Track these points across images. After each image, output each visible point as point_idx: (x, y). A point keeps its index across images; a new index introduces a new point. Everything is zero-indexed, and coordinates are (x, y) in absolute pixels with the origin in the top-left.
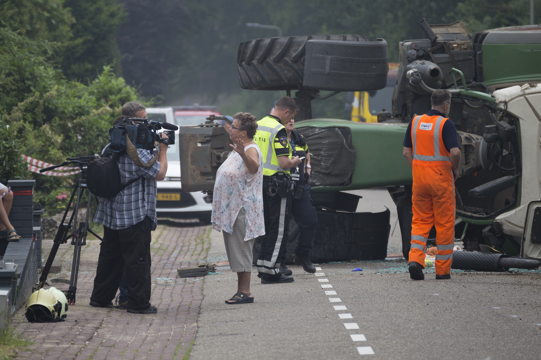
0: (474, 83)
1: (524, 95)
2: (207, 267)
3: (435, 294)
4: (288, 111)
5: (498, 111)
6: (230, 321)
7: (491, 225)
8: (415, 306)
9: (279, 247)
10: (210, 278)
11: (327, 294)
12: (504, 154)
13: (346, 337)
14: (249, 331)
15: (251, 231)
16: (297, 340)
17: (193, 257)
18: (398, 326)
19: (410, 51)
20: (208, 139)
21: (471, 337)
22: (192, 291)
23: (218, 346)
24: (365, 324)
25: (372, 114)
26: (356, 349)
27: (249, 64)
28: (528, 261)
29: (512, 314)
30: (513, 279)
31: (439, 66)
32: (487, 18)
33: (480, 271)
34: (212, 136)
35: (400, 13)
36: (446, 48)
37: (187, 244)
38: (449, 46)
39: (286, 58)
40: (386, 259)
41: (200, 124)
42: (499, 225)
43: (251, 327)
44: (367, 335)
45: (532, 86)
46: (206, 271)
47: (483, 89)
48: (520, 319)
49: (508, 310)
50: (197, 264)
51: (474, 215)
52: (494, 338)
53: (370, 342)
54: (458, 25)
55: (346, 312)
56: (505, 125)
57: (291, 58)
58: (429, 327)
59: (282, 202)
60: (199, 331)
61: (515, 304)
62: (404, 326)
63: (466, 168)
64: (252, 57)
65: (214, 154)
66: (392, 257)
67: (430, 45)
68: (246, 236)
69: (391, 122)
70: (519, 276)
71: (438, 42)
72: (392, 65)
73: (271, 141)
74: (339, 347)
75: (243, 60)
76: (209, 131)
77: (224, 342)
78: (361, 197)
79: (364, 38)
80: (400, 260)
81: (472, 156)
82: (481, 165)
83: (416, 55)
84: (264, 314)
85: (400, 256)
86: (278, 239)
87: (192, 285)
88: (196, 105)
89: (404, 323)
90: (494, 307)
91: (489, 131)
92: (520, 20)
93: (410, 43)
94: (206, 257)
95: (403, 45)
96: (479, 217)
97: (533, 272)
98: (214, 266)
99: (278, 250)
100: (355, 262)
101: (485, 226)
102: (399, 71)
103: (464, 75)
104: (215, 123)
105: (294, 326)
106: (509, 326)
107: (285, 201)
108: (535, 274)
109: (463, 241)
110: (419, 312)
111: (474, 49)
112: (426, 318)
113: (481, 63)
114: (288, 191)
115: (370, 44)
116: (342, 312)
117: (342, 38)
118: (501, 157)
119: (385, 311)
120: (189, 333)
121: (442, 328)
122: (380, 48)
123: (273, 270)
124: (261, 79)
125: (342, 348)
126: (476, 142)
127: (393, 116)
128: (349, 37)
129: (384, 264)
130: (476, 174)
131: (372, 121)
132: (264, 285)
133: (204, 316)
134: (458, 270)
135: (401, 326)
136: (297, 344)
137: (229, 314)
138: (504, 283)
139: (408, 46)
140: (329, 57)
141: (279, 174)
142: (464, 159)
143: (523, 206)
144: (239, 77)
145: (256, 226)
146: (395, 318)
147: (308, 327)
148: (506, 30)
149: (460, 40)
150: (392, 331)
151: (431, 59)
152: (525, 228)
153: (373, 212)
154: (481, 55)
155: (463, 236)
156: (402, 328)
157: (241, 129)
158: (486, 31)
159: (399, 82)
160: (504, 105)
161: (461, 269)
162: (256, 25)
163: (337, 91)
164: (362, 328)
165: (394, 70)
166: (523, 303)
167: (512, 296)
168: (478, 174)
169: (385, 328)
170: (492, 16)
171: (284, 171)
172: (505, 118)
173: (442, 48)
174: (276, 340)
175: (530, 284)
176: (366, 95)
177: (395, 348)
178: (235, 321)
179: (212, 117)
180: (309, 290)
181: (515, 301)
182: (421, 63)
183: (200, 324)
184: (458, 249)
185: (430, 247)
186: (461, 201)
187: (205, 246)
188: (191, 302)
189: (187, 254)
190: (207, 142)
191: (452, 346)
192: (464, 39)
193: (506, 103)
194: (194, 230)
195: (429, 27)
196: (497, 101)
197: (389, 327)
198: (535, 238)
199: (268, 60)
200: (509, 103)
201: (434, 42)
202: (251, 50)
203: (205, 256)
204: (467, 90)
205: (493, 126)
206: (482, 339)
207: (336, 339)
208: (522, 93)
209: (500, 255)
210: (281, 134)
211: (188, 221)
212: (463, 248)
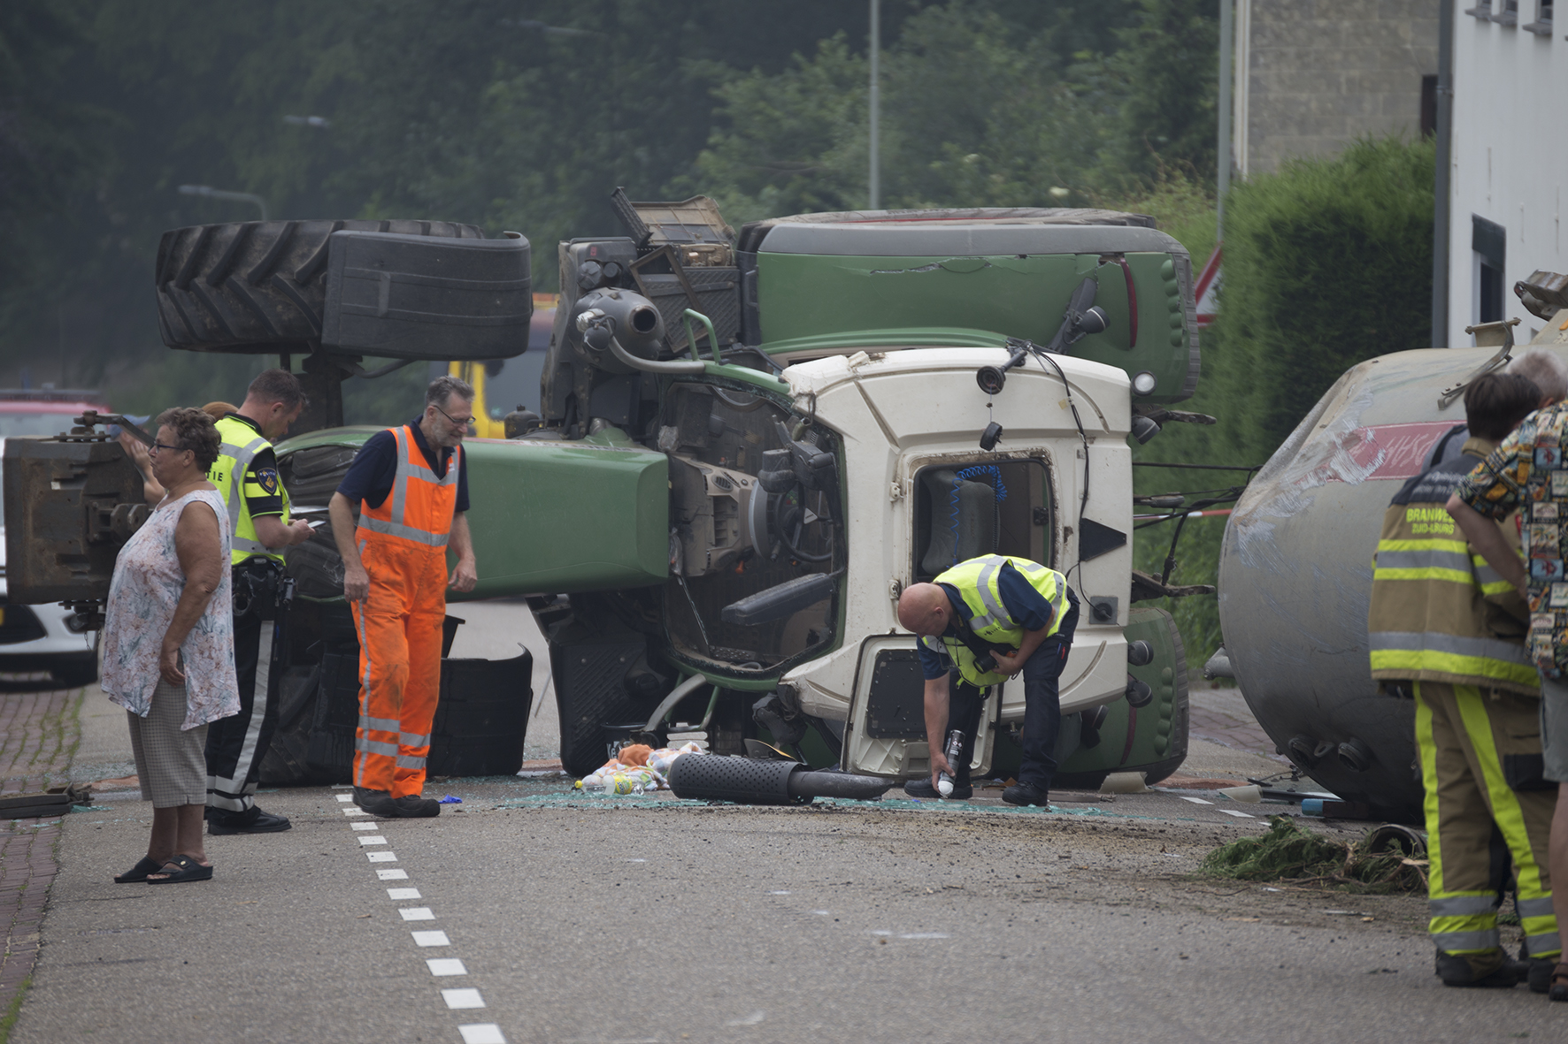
0: (737, 346)
1: (854, 378)
2: (70, 792)
3: (637, 860)
4: (279, 406)
5: (795, 417)
6: (125, 927)
7: (774, 692)
8: (587, 890)
9: (255, 743)
10: (77, 821)
11: (372, 860)
12: (807, 521)
13: (417, 966)
14: (173, 952)
15: (200, 705)
16: (293, 973)
17: (32, 768)
18: (546, 937)
19: (584, 266)
20: (80, 471)
21: (720, 964)
22: (28, 854)
23: (91, 991)
24: (463, 933)
25: (495, 419)
26: (441, 994)
27: (186, 285)
28: (858, 779)
29: (818, 908)
30: (823, 822)
31: (654, 303)
32: (769, 191)
33: (744, 803)
34: (90, 465)
35: (561, 172)
36: (671, 261)
37: (19, 734)
38: (678, 256)
39: (279, 275)
40: (521, 773)
41: (58, 435)
42: (793, 693)
43: (177, 942)
44: (467, 959)
45: (873, 358)
46: (66, 803)
47: (760, 362)
48: (837, 920)
49: (808, 899)
50: (45, 785)
51: (734, 668)
52: (773, 966)
53: (475, 977)
54: (700, 205)
55: (418, 904)
56: (810, 450)
57: (292, 274)
58: (619, 940)
59: (262, 631)
60: (43, 953)
61: (825, 884)
62: (559, 939)
63: (718, 554)
64: (194, 269)
65: (95, 509)
66: (535, 769)
67: (633, 252)
68: (187, 719)
69: (539, 439)
70: (835, 816)
71: (652, 244)
72: (540, 300)
73: (236, 478)
74: (399, 990)
75: (170, 278)
76: (83, 453)
77: (108, 981)
78: (463, 622)
79: (474, 229)
80: (553, 776)
81: (732, 526)
82: (752, 547)
83: (599, 275)
84: (214, 909)
85: (554, 767)
86: (251, 723)
87: (28, 838)
88: (50, 386)
89: (559, 930)
90: (775, 890)
91: (773, 463)
92: (845, 197)
93: (585, 245)
94: (68, 768)
95: (568, 249)
96: (745, 672)
97: (869, 806)
98: (88, 791)
99: (253, 750)
100: (445, 781)
101: (759, 695)
102: (559, 312)
103: (715, 327)
104: (97, 432)
105: (288, 938)
106: (809, 937)
107: (271, 628)
108: (873, 810)
109: (707, 730)
110: (597, 903)
111: (738, 265)
112: (614, 918)
113: (755, 298)
114: (277, 605)
115: (487, 245)
116: (408, 904)
117: (420, 229)
118: (799, 527)
119: (515, 902)
120: (17, 958)
121: (649, 942)
122: (514, 256)
123: (238, 801)
124: (215, 326)
125: (404, 992)
126: (742, 492)
127: (543, 422)
128: (437, 227)
129: (516, 786)
130: (740, 568)
131: (492, 434)
132: (214, 837)
133: (60, 916)
134: (693, 802)
135: (553, 938)
136: (293, 985)
137: (124, 911)
138: (800, 834)
139: (580, 254)
140: (388, 274)
141: (256, 561)
142: (713, 532)
143: (849, 648)
144: (161, 318)
145: (213, 694)
146: (538, 919)
147: (322, 941)
148: (813, 220)
149: (706, 242)
150: (530, 951)
151: (637, 285)
152: (853, 700)
153: (491, 658)
154: (754, 278)
155: (706, 719)
156: (553, 943)
157: (181, 448)
158: (766, 223)
159: (559, 340)
160: (809, 403)
161: (700, 798)
162: (204, 190)
163: (407, 359)
164: (455, 942)
165: (546, 310)
166: (844, 881)
167: (818, 864)
168: (744, 568)
169: (513, 943)
170: (781, 185)
171: (267, 553)
172: (810, 433)
173: (661, 259)
174: (240, 973)
175: (863, 835)
176: (478, 371)
177: (536, 991)
178: (138, 928)
179: (90, 418)
180: (329, 850)
181: (825, 875)
182: (610, 296)
183: (48, 936)
184: (694, 749)
185: (629, 745)
186: (704, 632)
187: (67, 741)
188: (26, 881)
189: (18, 761)
190: (77, 479)
191: (672, 985)
192: (715, 240)
193: (812, 397)
194: (37, 699)
195: (632, 208)
196: (792, 393)
197: (524, 939)
198: (875, 724)
199: (233, 277)
200: (820, 397)
201: (644, 245)
202: (191, 250)
203: (66, 766)
204: (722, 364)
205: (782, 451)
206: (745, 968)
207: (392, 971)
208: (850, 375)
209: (796, 763)
210: (262, 461)
211: (24, 677)
212: (707, 749)
